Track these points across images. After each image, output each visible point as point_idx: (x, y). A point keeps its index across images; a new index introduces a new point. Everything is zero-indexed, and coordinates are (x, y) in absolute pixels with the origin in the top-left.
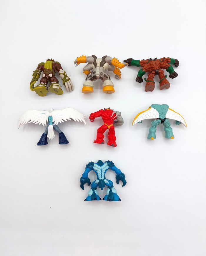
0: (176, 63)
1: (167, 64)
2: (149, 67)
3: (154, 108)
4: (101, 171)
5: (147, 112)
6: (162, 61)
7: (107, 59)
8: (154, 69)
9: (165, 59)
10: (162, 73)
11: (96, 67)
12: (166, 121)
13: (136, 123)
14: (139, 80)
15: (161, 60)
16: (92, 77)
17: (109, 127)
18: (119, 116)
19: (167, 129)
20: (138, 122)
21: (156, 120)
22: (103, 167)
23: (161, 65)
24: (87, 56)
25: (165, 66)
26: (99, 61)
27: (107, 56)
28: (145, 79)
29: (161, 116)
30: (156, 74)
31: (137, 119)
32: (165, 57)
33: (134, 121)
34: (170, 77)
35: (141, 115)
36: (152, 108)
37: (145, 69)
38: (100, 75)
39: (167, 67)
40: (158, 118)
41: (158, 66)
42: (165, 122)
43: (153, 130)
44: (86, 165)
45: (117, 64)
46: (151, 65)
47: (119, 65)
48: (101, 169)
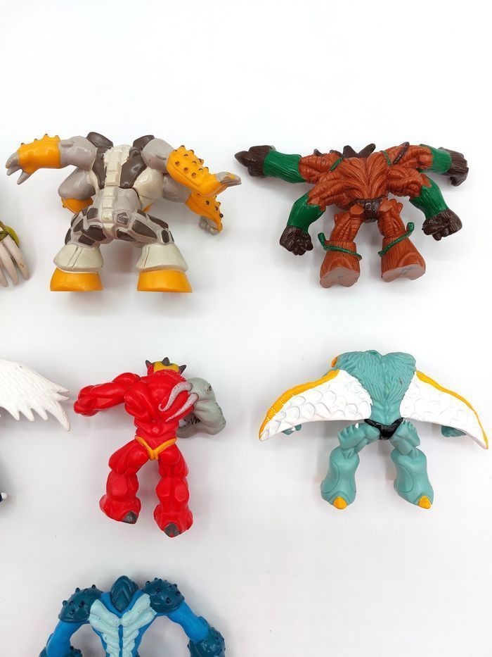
0: (455, 169)
1: (417, 177)
2: (338, 187)
3: (350, 371)
4: (121, 635)
5: (318, 388)
6: (397, 162)
7: (149, 151)
8: (358, 194)
9: (409, 153)
10: (392, 216)
11: (102, 187)
12: (402, 431)
13: (272, 432)
14: (295, 240)
15: (393, 158)
16: (83, 231)
17: (154, 453)
18: (205, 400)
19: (405, 460)
20: (284, 432)
21: (357, 426)
22: (127, 617)
23: (389, 178)
24: (65, 136)
25: (408, 184)
26: (115, 161)
27: (151, 137)
28: (321, 236)
29: (379, 409)
30: (368, 216)
31: (278, 416)
32: (407, 144)
33: (265, 422)
34: (427, 230)
35: (296, 400)
36: (342, 374)
37: (318, 194)
38: (117, 225)
39: (415, 187)
40: (367, 416)
41: (376, 185)
42: (395, 437)
43: (345, 464)
44: (65, 602)
45: (189, 175)
46: (348, 176)
47: (198, 180)
48: (121, 627)
